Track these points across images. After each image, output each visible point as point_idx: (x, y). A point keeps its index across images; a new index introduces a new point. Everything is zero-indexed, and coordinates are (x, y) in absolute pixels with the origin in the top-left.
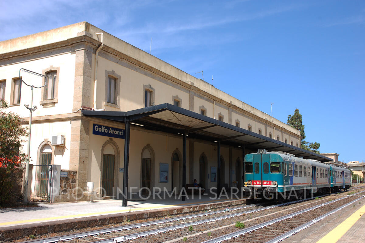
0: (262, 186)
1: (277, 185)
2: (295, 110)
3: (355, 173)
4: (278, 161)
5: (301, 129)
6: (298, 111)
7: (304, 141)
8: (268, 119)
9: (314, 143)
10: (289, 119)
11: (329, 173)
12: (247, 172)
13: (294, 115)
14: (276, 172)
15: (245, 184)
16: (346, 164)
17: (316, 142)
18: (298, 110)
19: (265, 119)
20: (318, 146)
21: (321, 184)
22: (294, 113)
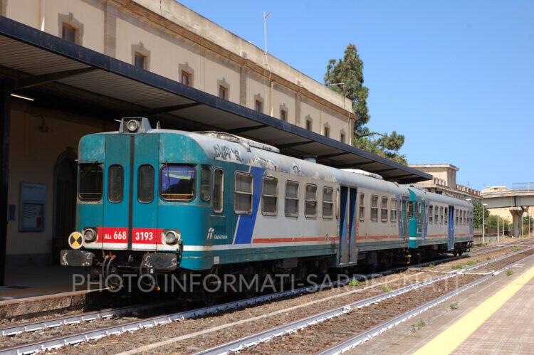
0: (130, 246)
1: (181, 246)
2: (346, 49)
3: (493, 212)
4: (186, 159)
5: (359, 96)
6: (354, 51)
7: (366, 130)
8: (252, 56)
9: (389, 136)
10: (330, 71)
11: (405, 211)
12: (85, 198)
13: (343, 60)
14: (180, 197)
15: (73, 240)
16: (473, 191)
17: (394, 134)
18: (354, 48)
19: (241, 55)
20: (399, 142)
21: (373, 240)
22: (344, 55)
